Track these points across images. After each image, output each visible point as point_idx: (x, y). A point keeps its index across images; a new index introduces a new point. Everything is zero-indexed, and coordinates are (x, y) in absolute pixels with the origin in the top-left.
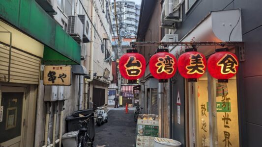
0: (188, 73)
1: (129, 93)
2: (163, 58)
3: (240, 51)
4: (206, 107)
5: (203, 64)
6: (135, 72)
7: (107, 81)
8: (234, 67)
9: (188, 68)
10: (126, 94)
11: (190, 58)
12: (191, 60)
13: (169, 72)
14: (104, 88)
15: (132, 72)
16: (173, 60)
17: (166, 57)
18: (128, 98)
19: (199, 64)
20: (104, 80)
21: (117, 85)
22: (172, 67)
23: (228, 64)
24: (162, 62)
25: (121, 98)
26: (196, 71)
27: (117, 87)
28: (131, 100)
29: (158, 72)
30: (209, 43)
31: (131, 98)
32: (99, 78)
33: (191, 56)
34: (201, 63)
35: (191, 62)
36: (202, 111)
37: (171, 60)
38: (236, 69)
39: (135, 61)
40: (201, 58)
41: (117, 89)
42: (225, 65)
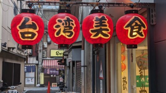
0: (92, 37)
1: (53, 69)
2: (62, 20)
3: (151, 14)
4: (127, 80)
5: (108, 27)
6: (30, 35)
7: (22, 54)
8: (142, 31)
9: (92, 31)
10: (48, 70)
11: (94, 20)
12: (95, 22)
13: (69, 36)
14: (19, 63)
15: (26, 35)
16: (74, 22)
17: (65, 19)
18: (52, 76)
19: (103, 27)
20: (19, 52)
21: (37, 59)
22: (72, 30)
23: (135, 27)
24: (60, 24)
25: (42, 76)
26: (100, 35)
27: (37, 62)
28: (55, 78)
29: (56, 36)
30: (117, 4)
31: (55, 76)
32: (11, 50)
33: (95, 17)
34: (106, 26)
35: (94, 25)
36: (124, 84)
37: (71, 22)
38: (144, 33)
39: (30, 22)
40: (106, 20)
41: (37, 65)
42: (132, 28)
